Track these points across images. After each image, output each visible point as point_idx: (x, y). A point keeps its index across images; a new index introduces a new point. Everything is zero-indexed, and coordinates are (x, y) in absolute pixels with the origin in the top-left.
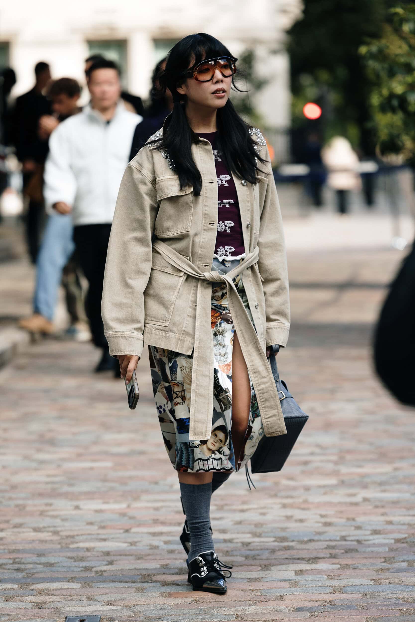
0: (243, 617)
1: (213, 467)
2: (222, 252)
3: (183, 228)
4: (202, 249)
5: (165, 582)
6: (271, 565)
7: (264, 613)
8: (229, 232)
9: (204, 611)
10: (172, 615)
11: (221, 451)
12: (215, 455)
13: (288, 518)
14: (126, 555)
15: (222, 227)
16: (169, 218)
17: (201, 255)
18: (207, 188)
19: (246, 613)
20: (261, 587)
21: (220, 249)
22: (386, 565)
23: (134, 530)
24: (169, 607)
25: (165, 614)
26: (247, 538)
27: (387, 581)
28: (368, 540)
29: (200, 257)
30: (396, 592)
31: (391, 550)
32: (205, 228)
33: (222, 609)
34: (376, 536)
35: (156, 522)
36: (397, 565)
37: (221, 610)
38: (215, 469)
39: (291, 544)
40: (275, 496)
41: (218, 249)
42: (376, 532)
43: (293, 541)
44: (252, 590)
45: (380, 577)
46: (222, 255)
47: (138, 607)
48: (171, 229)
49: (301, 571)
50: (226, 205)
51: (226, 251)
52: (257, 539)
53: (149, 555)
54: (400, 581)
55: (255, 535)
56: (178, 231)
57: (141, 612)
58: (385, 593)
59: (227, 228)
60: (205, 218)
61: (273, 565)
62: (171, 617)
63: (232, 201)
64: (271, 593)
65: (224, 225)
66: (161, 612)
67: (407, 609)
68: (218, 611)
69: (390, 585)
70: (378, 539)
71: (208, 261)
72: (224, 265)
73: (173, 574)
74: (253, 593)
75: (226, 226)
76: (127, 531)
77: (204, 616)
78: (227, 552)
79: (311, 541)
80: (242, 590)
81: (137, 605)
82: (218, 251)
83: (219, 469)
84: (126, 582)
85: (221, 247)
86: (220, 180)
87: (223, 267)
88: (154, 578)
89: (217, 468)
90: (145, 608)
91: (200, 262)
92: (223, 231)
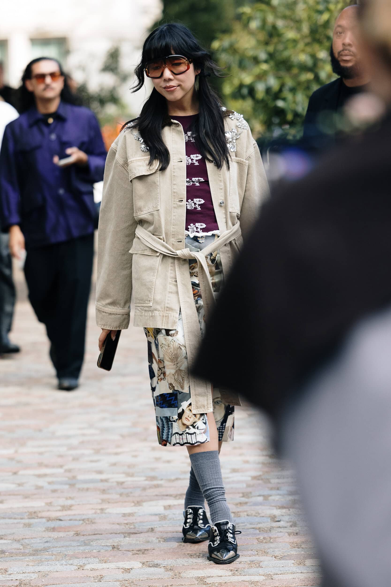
0: (118, 548)
1: (187, 442)
2: (193, 229)
3: (153, 207)
4: (174, 227)
5: (49, 518)
6: (142, 501)
7: (137, 544)
8: (200, 209)
9: (85, 543)
10: (56, 547)
11: (194, 425)
12: (189, 430)
13: (157, 459)
14: (14, 495)
15: (191, 205)
16: (141, 197)
17: (173, 232)
18: (175, 167)
19: (122, 544)
20: (135, 521)
21: (191, 226)
22: (244, 500)
23: (21, 472)
24: (54, 540)
25: (50, 547)
26: (121, 478)
27: (245, 513)
28: (228, 478)
29: (173, 235)
30: (253, 523)
31: (248, 486)
32: (175, 205)
33: (101, 541)
34: (235, 474)
35: (41, 465)
36: (254, 499)
37: (99, 542)
38: (189, 443)
39: (159, 482)
40: (145, 440)
41: (189, 227)
42: (234, 471)
43: (162, 480)
44: (127, 524)
45: (239, 510)
46: (194, 232)
47: (26, 541)
48: (143, 209)
49: (169, 506)
50: (196, 183)
51: (197, 228)
52: (130, 479)
53: (35, 494)
54: (256, 513)
55: (128, 475)
56: (149, 210)
57: (28, 545)
58: (244, 524)
59: (197, 206)
60: (174, 196)
61: (145, 501)
62: (55, 549)
63: (202, 180)
64: (143, 526)
65: (193, 202)
66: (47, 545)
67: (264, 538)
68: (97, 543)
69: (248, 517)
70: (236, 477)
71: (180, 237)
72: (198, 241)
73: (57, 511)
74: (127, 526)
75: (195, 204)
76: (15, 473)
77: (84, 548)
78: (104, 490)
79: (177, 479)
80: (118, 524)
81: (25, 539)
82: (189, 228)
83: (193, 443)
84: (15, 519)
85: (192, 225)
86: (190, 159)
87: (196, 244)
88: (40, 515)
89: (191, 442)
90: (33, 541)
91: (173, 239)
92: (193, 208)
